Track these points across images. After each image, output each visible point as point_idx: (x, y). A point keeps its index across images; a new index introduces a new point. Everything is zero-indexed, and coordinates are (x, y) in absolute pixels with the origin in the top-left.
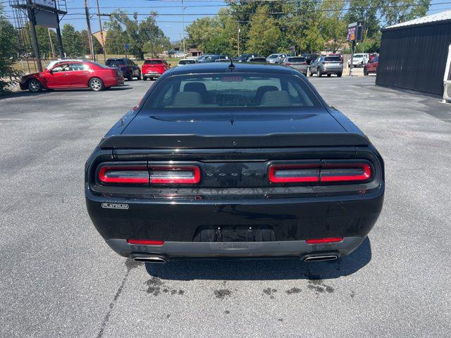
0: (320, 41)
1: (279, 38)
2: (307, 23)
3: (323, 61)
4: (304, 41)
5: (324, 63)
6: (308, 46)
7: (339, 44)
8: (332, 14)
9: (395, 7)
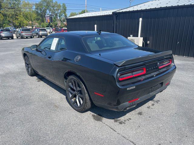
0: (25, 22)
1: (3, 20)
2: (17, 13)
3: (39, 31)
4: (17, 21)
5: (39, 32)
6: (20, 24)
7: (34, 23)
8: (28, 10)
9: (54, 9)
